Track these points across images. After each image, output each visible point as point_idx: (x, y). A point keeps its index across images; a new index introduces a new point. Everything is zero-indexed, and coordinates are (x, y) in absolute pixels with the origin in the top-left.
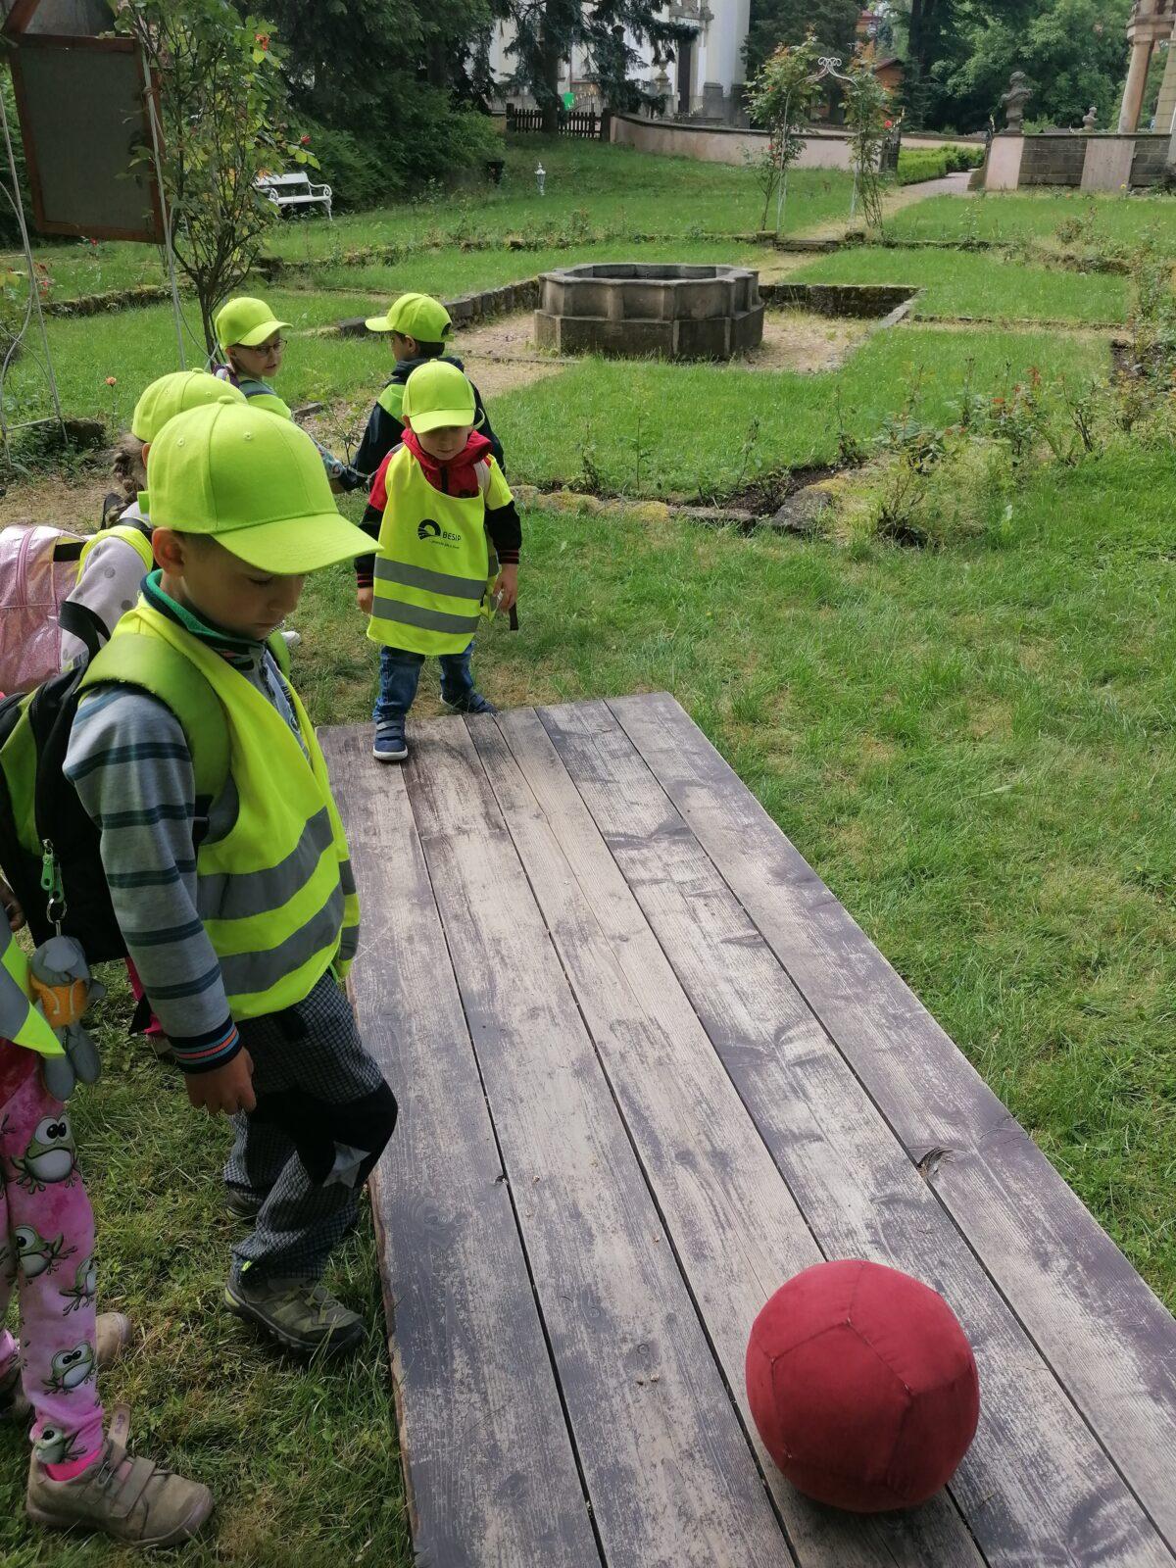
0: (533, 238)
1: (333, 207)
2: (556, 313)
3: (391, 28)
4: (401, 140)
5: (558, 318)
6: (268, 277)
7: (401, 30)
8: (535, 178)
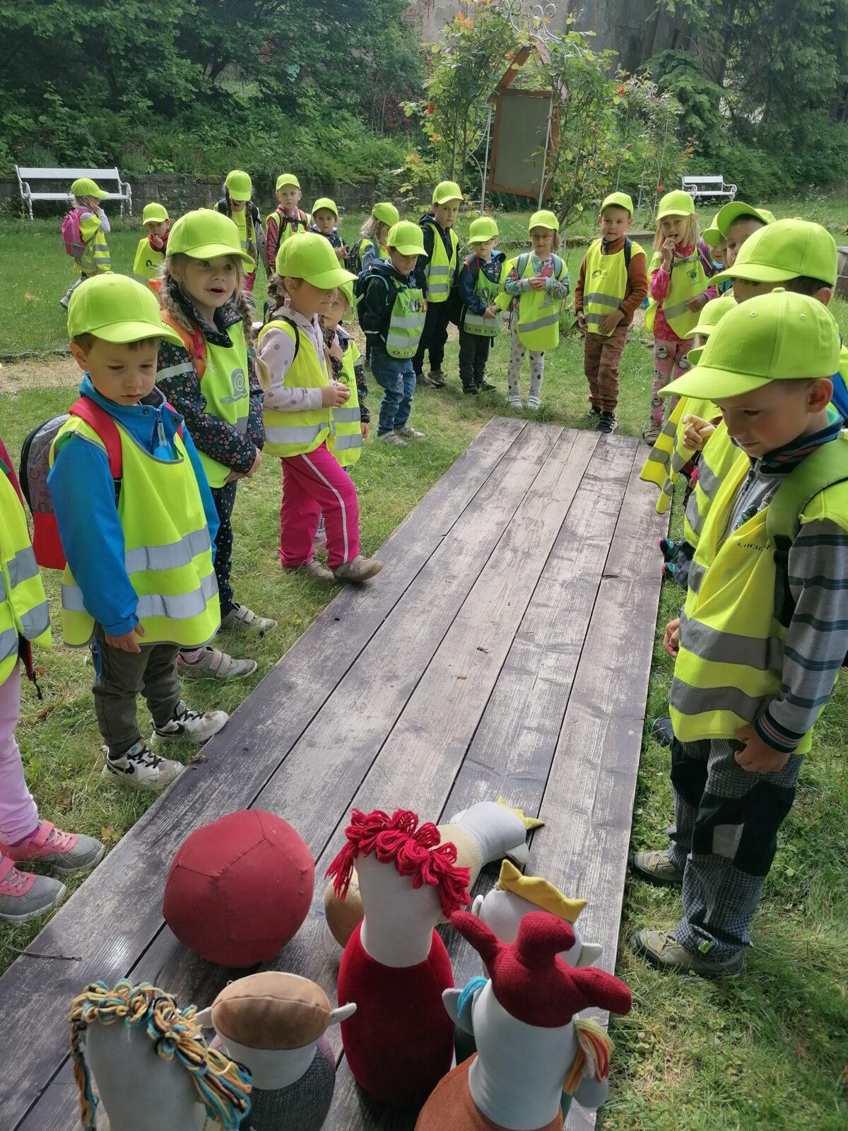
3: (814, 80)
4: (802, 157)
7: (821, 81)
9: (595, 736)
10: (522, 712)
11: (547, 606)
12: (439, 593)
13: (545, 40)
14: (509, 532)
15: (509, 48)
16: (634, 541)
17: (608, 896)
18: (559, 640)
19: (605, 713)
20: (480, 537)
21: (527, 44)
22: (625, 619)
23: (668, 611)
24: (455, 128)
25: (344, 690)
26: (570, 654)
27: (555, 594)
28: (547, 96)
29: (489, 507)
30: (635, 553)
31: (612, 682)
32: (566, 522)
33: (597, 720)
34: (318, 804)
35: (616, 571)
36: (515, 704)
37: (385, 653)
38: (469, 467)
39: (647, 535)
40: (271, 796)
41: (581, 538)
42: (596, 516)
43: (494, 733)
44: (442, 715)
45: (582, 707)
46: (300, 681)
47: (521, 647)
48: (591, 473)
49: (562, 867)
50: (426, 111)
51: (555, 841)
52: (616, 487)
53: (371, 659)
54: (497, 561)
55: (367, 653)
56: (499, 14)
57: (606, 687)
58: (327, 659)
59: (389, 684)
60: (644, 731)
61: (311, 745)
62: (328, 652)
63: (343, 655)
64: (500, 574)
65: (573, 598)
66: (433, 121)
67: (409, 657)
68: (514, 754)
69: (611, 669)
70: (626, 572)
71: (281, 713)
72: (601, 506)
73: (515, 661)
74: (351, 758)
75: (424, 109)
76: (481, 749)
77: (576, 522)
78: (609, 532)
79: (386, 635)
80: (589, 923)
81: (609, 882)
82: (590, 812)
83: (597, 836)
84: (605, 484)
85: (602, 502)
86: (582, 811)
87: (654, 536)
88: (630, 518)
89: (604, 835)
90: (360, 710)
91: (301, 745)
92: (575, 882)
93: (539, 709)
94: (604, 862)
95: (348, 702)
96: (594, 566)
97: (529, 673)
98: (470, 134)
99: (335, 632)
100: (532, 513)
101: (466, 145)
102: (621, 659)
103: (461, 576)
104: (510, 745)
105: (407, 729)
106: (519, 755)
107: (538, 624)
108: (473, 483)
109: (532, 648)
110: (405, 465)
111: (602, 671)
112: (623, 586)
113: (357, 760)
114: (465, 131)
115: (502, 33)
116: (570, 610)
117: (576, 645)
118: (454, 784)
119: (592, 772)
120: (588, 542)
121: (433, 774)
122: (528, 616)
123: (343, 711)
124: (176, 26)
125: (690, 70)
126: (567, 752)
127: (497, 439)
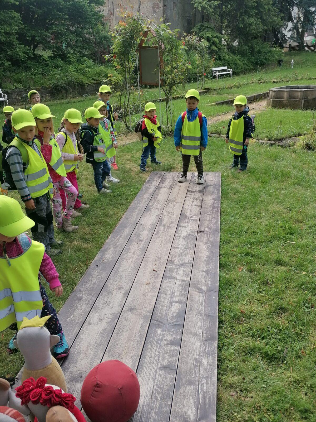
0: (279, 80)
1: (232, 75)
2: (272, 98)
3: (254, 29)
4: (254, 56)
5: (271, 100)
6: (207, 92)
7: (257, 29)
8: (291, 64)
9: (201, 301)
10: (172, 295)
11: (177, 248)
12: (136, 248)
13: (153, 28)
14: (161, 218)
15: (141, 31)
16: (208, 216)
17: (211, 372)
18: (183, 262)
19: (203, 291)
20: (151, 223)
21: (147, 30)
22: (208, 249)
23: (223, 243)
24: (125, 63)
25: (102, 297)
26: (188, 267)
27: (181, 242)
28: (156, 48)
29: (153, 209)
30: (209, 221)
31: (205, 277)
32: (183, 211)
33: (201, 294)
34: (94, 350)
35: (202, 229)
36: (169, 292)
37: (117, 278)
38: (144, 194)
39: (213, 213)
40: (75, 350)
41: (189, 217)
42: (193, 207)
43: (162, 306)
44: (141, 302)
45: (195, 289)
46: (84, 296)
47: (170, 267)
48: (190, 190)
49: (192, 362)
50: (113, 58)
51: (189, 350)
52: (200, 194)
53: (111, 282)
54: (158, 232)
55: (110, 279)
56: (135, 20)
57: (203, 279)
58: (94, 284)
59: (120, 291)
60: (219, 296)
61: (90, 324)
62: (94, 281)
63: (100, 281)
64: (159, 237)
65: (187, 243)
66: (116, 61)
67: (126, 278)
68: (170, 315)
69: (204, 271)
70: (207, 229)
71: (77, 312)
72: (195, 203)
73: (168, 274)
74: (106, 327)
75: (112, 57)
76: (157, 315)
77: (186, 211)
78: (198, 213)
79: (117, 270)
80: (205, 385)
81: (211, 365)
82: (201, 335)
83: (205, 345)
84: (196, 193)
85: (195, 201)
86: (198, 335)
87: (215, 212)
88: (206, 206)
89: (207, 345)
90: (108, 305)
91: (86, 324)
92: (198, 367)
93: (178, 293)
94: (208, 357)
95: (104, 302)
96: (194, 228)
97: (173, 278)
98: (131, 64)
99: (96, 272)
100: (169, 210)
101: (130, 69)
102: (207, 266)
103: (144, 240)
104: (168, 310)
105: (128, 310)
106: (172, 314)
107: (175, 256)
108: (146, 200)
109: (174, 267)
110: (120, 195)
111: (201, 273)
112: (206, 235)
113: (109, 327)
114: (129, 63)
115: (137, 26)
116: (187, 248)
117: (190, 263)
118: (148, 332)
119: (201, 317)
120: (191, 218)
121: (139, 329)
122: (171, 253)
123: (101, 306)
124: (17, 33)
125: (210, 30)
126: (191, 310)
127: (154, 181)
